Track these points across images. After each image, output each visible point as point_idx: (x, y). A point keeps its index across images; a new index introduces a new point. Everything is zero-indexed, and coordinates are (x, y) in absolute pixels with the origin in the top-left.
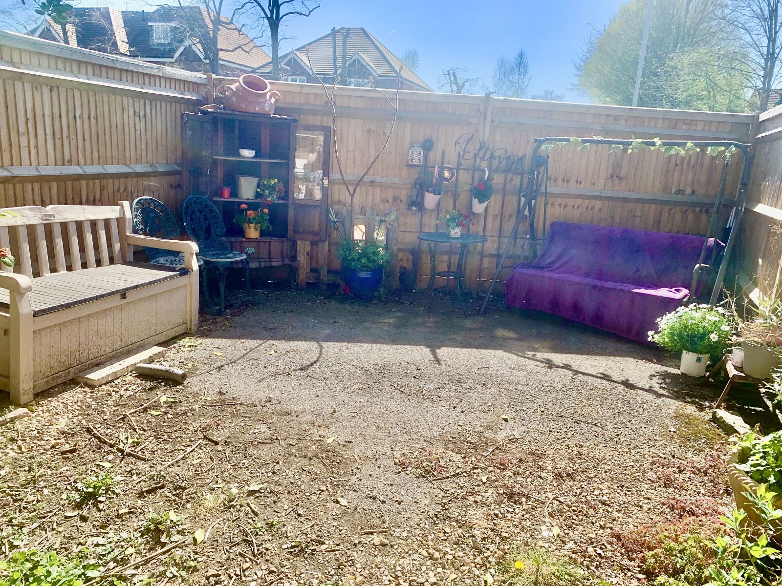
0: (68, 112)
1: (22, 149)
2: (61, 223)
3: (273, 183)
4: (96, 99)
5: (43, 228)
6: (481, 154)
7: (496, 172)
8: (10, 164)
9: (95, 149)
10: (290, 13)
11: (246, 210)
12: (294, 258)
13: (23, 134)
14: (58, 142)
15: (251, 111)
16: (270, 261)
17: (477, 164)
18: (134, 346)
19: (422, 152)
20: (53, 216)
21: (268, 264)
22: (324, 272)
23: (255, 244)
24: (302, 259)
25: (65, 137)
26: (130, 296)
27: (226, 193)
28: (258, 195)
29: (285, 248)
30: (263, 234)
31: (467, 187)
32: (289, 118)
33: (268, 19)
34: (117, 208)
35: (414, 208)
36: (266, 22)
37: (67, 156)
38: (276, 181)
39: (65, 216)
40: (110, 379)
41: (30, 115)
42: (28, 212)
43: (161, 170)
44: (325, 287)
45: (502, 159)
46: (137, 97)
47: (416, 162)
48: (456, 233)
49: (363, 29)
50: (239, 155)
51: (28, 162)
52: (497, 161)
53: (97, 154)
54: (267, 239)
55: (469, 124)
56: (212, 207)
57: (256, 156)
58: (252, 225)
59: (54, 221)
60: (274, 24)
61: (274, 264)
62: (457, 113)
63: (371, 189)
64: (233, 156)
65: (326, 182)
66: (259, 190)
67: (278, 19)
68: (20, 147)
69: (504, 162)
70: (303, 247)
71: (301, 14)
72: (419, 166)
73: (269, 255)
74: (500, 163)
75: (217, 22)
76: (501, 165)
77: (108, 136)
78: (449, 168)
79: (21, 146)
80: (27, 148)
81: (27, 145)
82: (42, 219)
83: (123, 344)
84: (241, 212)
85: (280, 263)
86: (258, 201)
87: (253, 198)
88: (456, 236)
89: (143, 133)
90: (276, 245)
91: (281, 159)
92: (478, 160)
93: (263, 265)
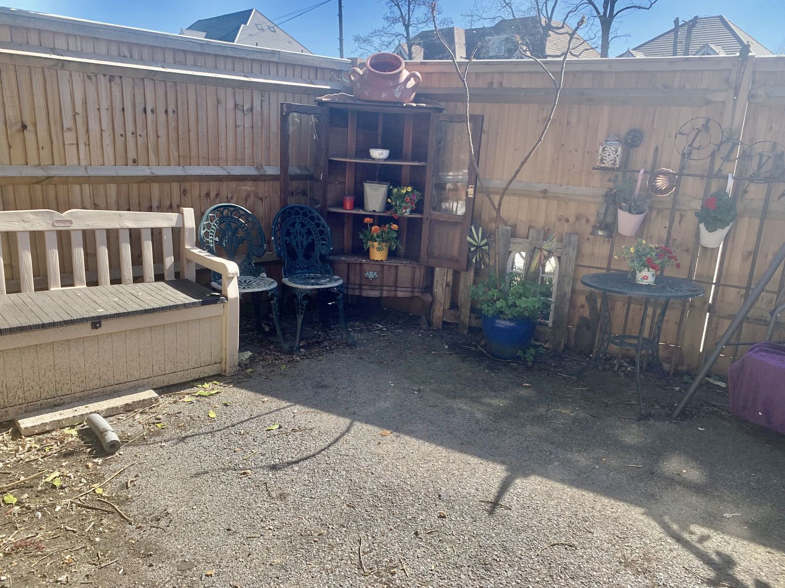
0: (134, 106)
1: (66, 147)
2: (84, 232)
3: (404, 191)
4: (176, 90)
5: (55, 236)
6: (724, 150)
7: (752, 181)
8: (50, 162)
9: (173, 147)
10: (627, 8)
11: (372, 225)
12: (429, 288)
13: (69, 129)
14: (120, 141)
15: (375, 99)
16: (396, 291)
17: (716, 169)
18: (124, 387)
19: (620, 149)
20: (71, 222)
21: (392, 294)
22: (465, 311)
23: (378, 268)
24: (440, 291)
25: (129, 135)
26: (106, 327)
27: (348, 203)
28: (388, 207)
29: (417, 274)
30: (392, 254)
31: (697, 205)
32: (429, 106)
33: (600, 17)
34: (174, 216)
35: (600, 233)
36: (598, 21)
37: (132, 155)
38: (410, 189)
39: (89, 223)
40: (47, 428)
41: (79, 108)
42: (32, 217)
43: (269, 173)
44: (466, 332)
45: (765, 159)
46: (239, 87)
47: (608, 164)
48: (645, 278)
49: (721, 18)
50: (368, 156)
51: (76, 162)
52: (755, 163)
53: (176, 154)
54: (394, 262)
55: (708, 102)
56: (319, 219)
57: (390, 158)
58: (376, 244)
59: (71, 228)
60: (606, 22)
61: (400, 294)
62: (687, 86)
63: (544, 201)
64: (362, 157)
65: (471, 191)
66: (389, 200)
67: (612, 16)
68: (64, 144)
69: (769, 165)
70: (442, 277)
71: (640, 8)
72: (612, 169)
73: (396, 281)
74: (760, 166)
75: (549, 27)
76: (764, 169)
77: (193, 135)
78: (665, 174)
79: (66, 143)
80: (75, 146)
81: (75, 142)
82: (53, 225)
83: (103, 383)
84: (365, 226)
85: (408, 295)
86: (388, 214)
87: (382, 209)
88: (645, 282)
89: (248, 131)
90: (405, 270)
91: (419, 161)
92: (718, 162)
93: (385, 294)
